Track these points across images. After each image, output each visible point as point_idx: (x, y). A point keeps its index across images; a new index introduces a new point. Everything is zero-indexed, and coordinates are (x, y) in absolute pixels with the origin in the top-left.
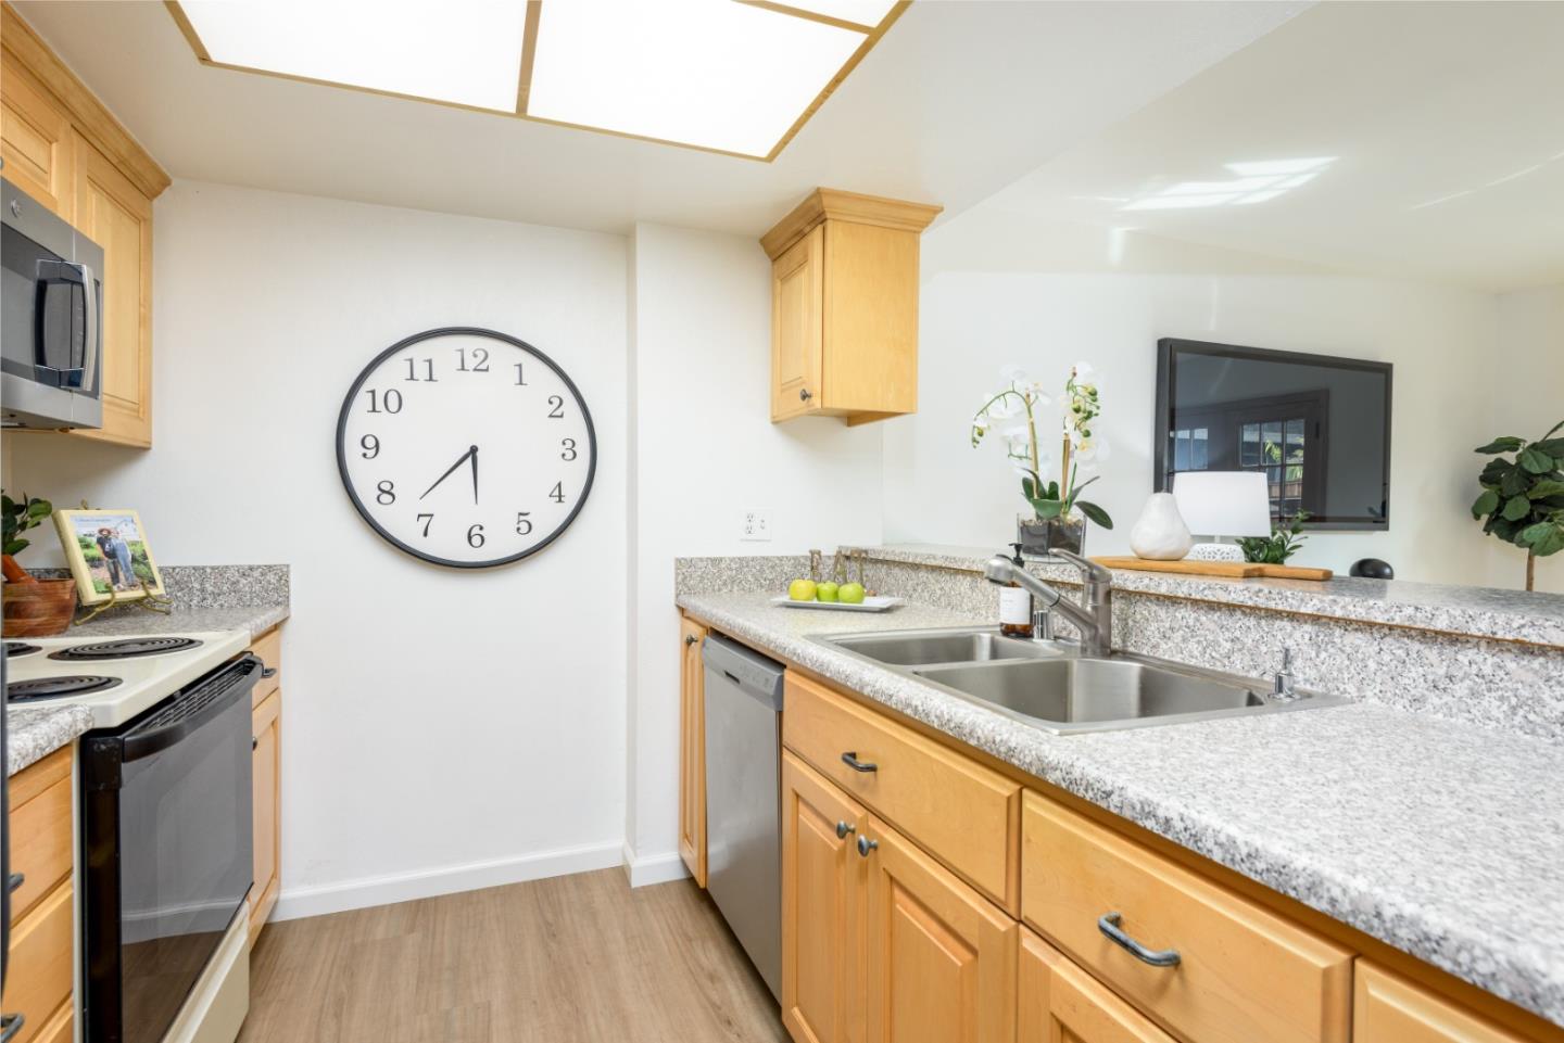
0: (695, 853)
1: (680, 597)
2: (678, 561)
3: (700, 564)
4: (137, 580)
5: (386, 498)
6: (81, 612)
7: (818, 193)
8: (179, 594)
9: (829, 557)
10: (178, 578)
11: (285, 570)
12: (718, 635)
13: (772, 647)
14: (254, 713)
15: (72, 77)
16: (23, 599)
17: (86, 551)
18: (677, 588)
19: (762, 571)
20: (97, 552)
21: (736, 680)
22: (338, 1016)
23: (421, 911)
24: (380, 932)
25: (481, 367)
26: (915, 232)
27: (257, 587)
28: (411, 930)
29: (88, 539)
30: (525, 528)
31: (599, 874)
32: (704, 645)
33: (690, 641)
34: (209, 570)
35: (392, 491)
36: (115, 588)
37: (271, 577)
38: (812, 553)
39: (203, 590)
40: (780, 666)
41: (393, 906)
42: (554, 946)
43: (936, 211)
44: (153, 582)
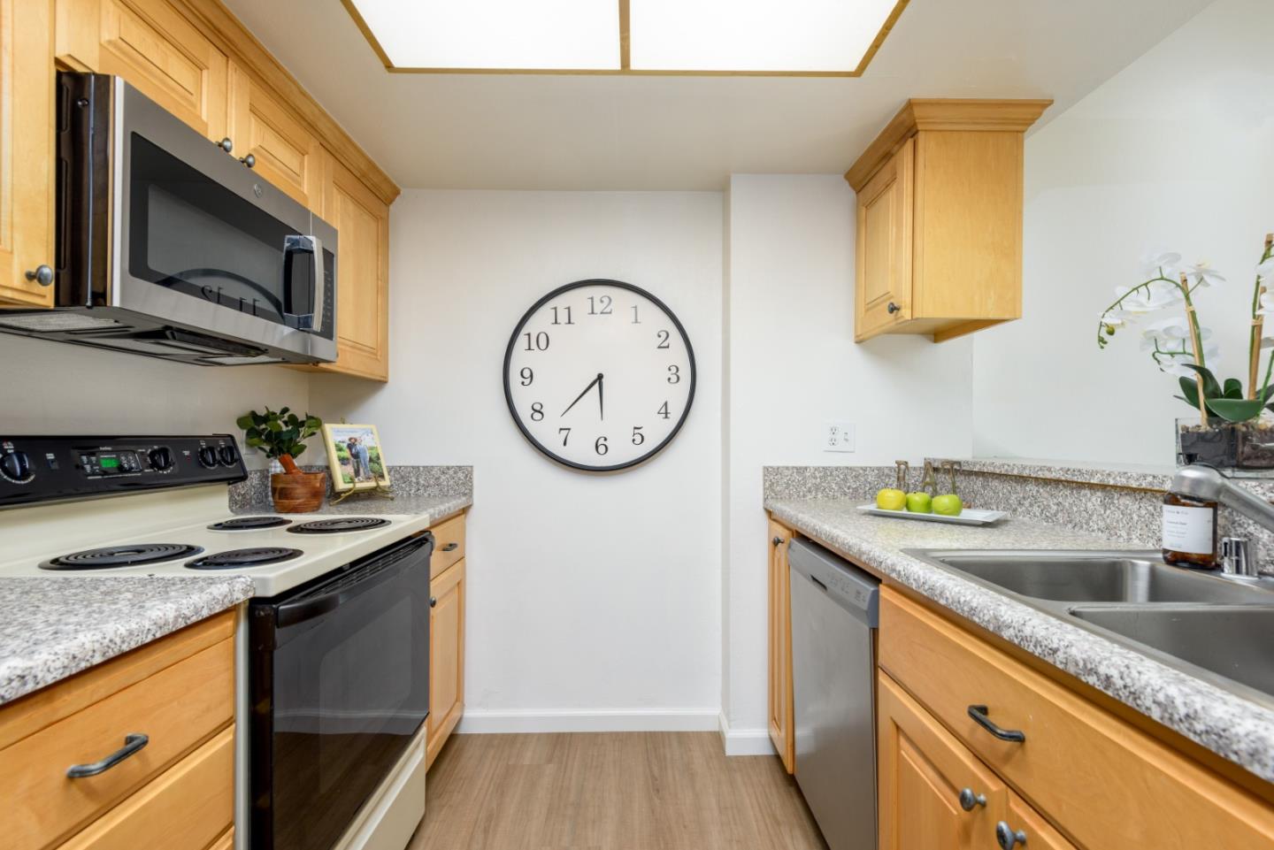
0: (783, 734)
1: (768, 502)
2: (766, 469)
3: (786, 472)
4: (372, 474)
5: (537, 416)
6: (335, 496)
7: (910, 105)
8: (403, 485)
9: (915, 469)
10: (400, 473)
11: (470, 469)
12: (803, 538)
13: (864, 558)
14: (431, 583)
15: (316, 105)
16: (289, 486)
17: (339, 453)
18: (765, 494)
19: (845, 480)
20: (346, 454)
21: (824, 587)
22: (486, 831)
23: (560, 743)
24: (528, 758)
25: (605, 311)
26: (1017, 132)
27: (451, 482)
28: (549, 761)
29: (342, 445)
30: (638, 439)
31: (698, 735)
32: (789, 547)
33: (776, 542)
34: (421, 469)
35: (542, 410)
36: (356, 480)
37: (460, 475)
38: (899, 463)
39: (418, 483)
40: (876, 580)
41: (540, 735)
42: (657, 801)
43: (1045, 104)
44: (382, 476)
